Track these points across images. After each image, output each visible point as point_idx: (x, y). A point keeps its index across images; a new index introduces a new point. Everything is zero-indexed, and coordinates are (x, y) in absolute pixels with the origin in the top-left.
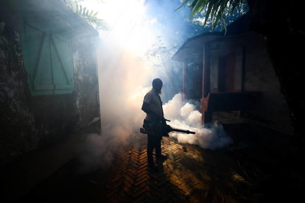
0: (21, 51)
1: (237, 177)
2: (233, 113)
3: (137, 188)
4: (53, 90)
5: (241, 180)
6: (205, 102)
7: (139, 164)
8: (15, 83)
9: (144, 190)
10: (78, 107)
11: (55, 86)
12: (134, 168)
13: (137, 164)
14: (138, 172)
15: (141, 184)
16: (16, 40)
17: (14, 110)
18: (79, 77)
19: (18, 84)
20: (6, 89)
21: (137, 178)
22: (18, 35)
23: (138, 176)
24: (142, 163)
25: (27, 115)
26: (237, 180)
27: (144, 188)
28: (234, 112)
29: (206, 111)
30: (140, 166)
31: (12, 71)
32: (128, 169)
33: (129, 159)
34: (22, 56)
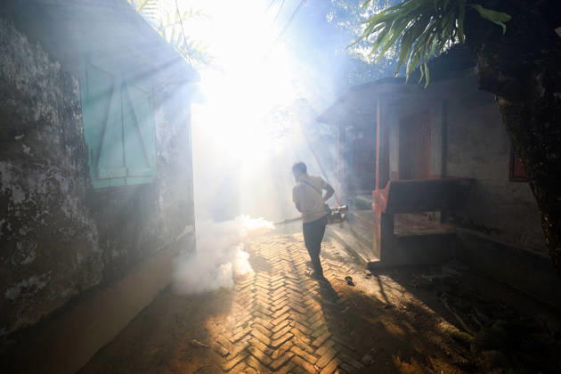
0: (80, 110)
1: (445, 325)
2: (426, 215)
3: (276, 351)
4: (125, 178)
5: (453, 331)
6: (382, 197)
7: (273, 309)
8: (71, 166)
9: (290, 355)
10: (162, 208)
11: (127, 170)
12: (265, 317)
13: (270, 309)
14: (275, 322)
15: (284, 343)
16: (75, 91)
17: (68, 215)
18: (163, 154)
19: (74, 168)
20: (58, 177)
21: (274, 333)
22: (77, 83)
23: (274, 330)
24: (278, 307)
25: (87, 223)
26: (447, 331)
27: (288, 350)
28: (429, 213)
29: (384, 212)
30: (274, 312)
31: (67, 146)
32: (254, 317)
33: (252, 300)
34: (82, 118)
